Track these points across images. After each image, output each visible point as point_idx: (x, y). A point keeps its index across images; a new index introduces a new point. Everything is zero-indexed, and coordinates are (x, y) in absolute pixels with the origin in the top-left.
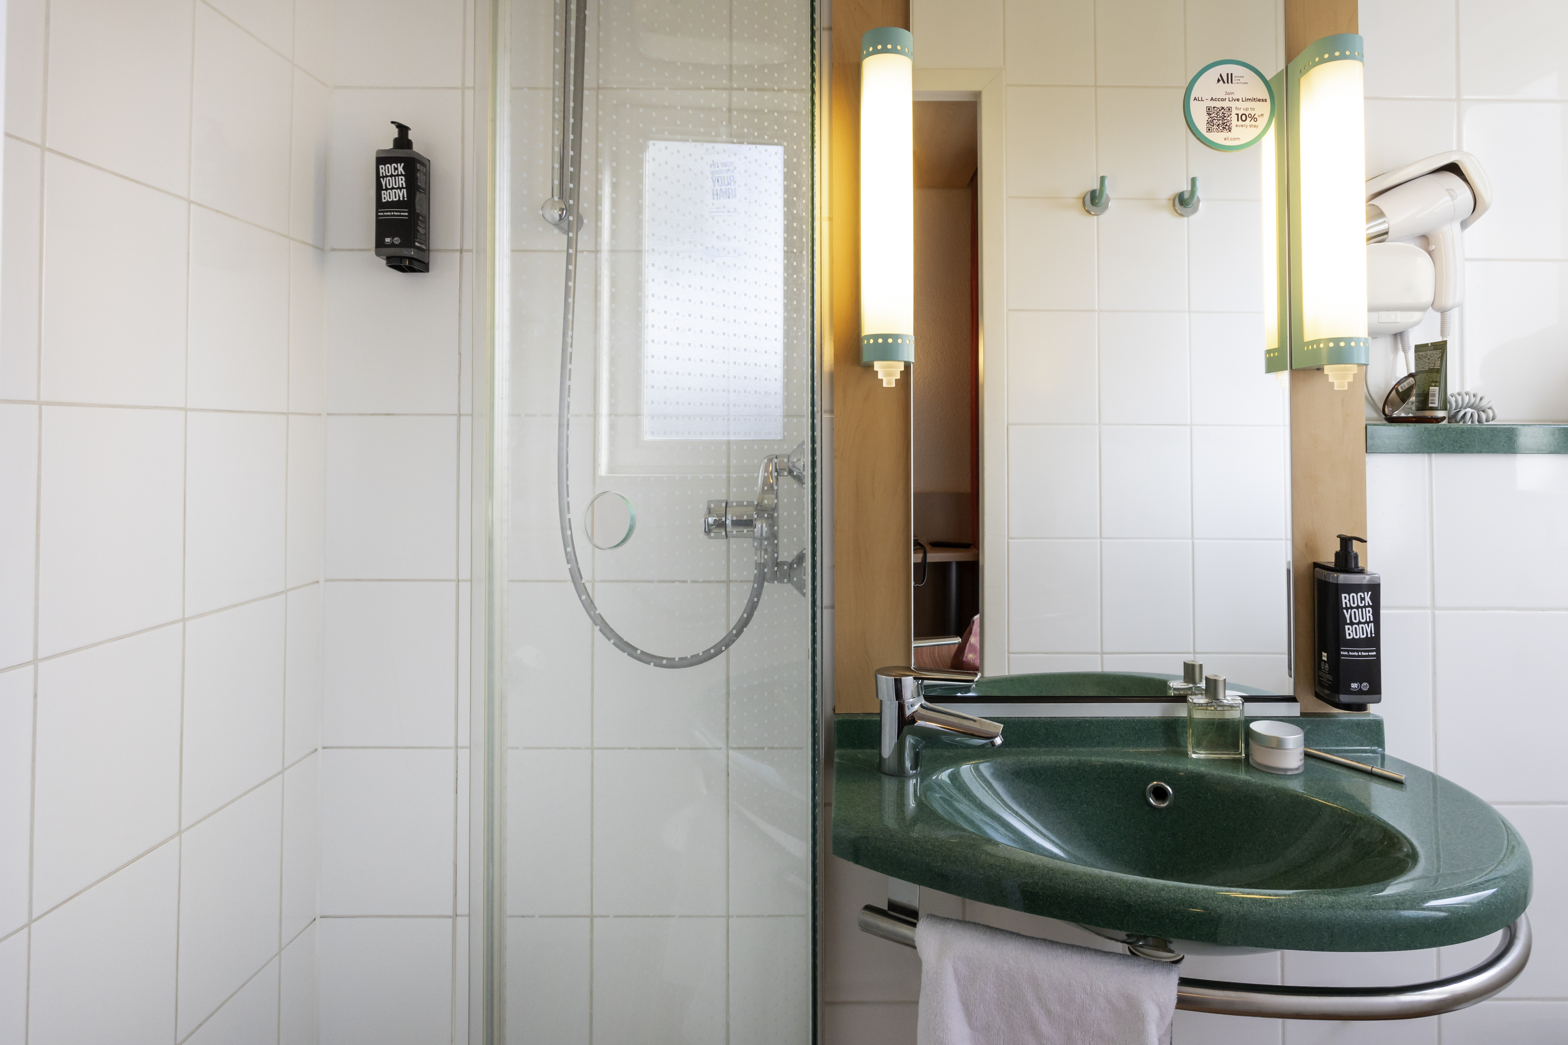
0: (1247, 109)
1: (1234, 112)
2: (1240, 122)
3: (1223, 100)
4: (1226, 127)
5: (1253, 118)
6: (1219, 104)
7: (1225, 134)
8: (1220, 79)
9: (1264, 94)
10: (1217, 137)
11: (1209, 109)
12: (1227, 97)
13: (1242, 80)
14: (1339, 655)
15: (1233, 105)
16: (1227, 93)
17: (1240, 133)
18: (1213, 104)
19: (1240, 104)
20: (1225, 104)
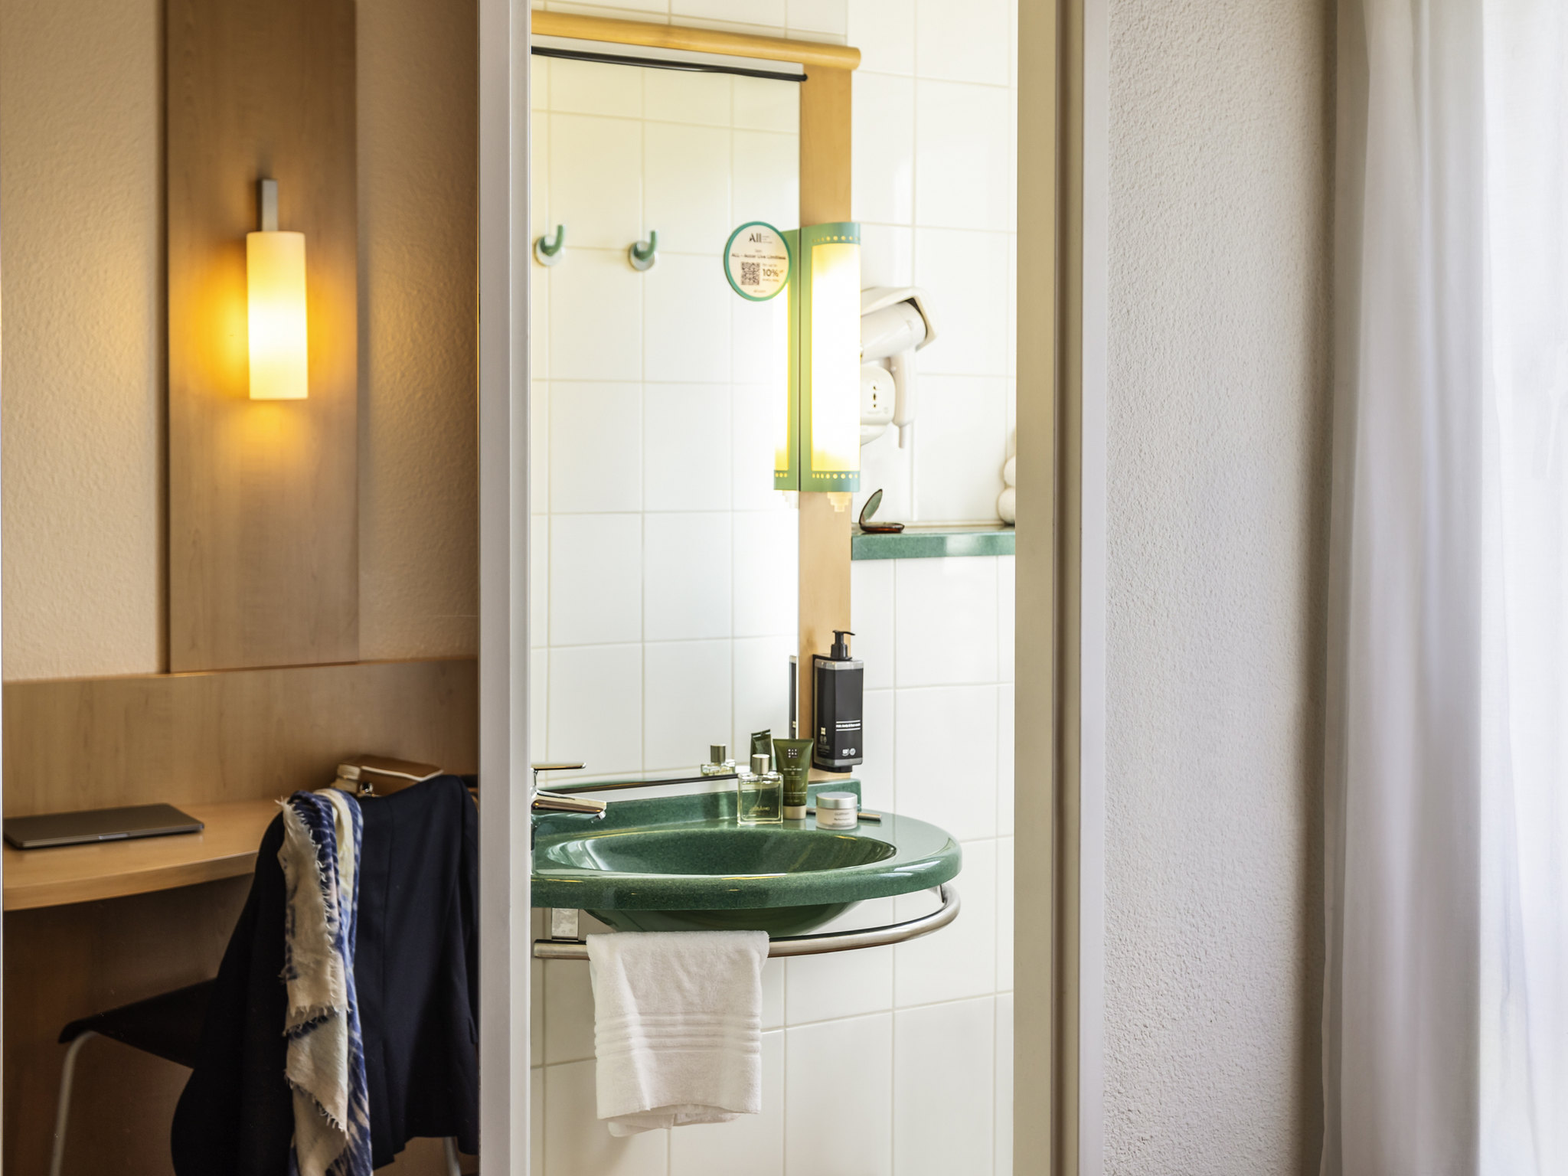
0: (771, 266)
1: (762, 267)
2: (767, 277)
3: (754, 257)
4: (755, 281)
5: (776, 274)
6: (750, 261)
7: (755, 287)
8: (752, 239)
9: (785, 254)
10: (748, 289)
11: (743, 264)
12: (756, 254)
13: (768, 240)
14: (835, 728)
15: (761, 261)
16: (757, 251)
17: (766, 286)
18: (746, 260)
19: (767, 261)
20: (755, 261)
